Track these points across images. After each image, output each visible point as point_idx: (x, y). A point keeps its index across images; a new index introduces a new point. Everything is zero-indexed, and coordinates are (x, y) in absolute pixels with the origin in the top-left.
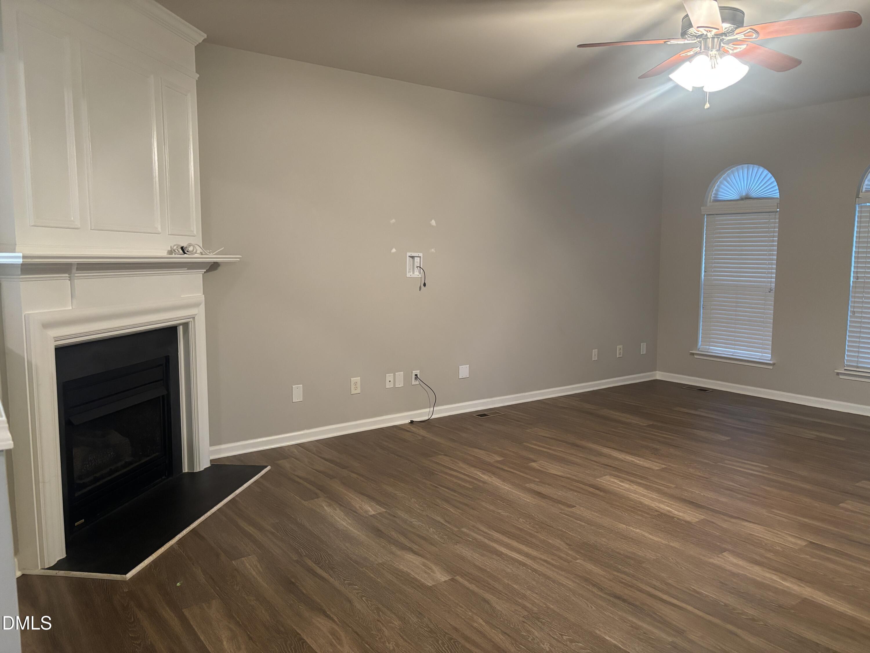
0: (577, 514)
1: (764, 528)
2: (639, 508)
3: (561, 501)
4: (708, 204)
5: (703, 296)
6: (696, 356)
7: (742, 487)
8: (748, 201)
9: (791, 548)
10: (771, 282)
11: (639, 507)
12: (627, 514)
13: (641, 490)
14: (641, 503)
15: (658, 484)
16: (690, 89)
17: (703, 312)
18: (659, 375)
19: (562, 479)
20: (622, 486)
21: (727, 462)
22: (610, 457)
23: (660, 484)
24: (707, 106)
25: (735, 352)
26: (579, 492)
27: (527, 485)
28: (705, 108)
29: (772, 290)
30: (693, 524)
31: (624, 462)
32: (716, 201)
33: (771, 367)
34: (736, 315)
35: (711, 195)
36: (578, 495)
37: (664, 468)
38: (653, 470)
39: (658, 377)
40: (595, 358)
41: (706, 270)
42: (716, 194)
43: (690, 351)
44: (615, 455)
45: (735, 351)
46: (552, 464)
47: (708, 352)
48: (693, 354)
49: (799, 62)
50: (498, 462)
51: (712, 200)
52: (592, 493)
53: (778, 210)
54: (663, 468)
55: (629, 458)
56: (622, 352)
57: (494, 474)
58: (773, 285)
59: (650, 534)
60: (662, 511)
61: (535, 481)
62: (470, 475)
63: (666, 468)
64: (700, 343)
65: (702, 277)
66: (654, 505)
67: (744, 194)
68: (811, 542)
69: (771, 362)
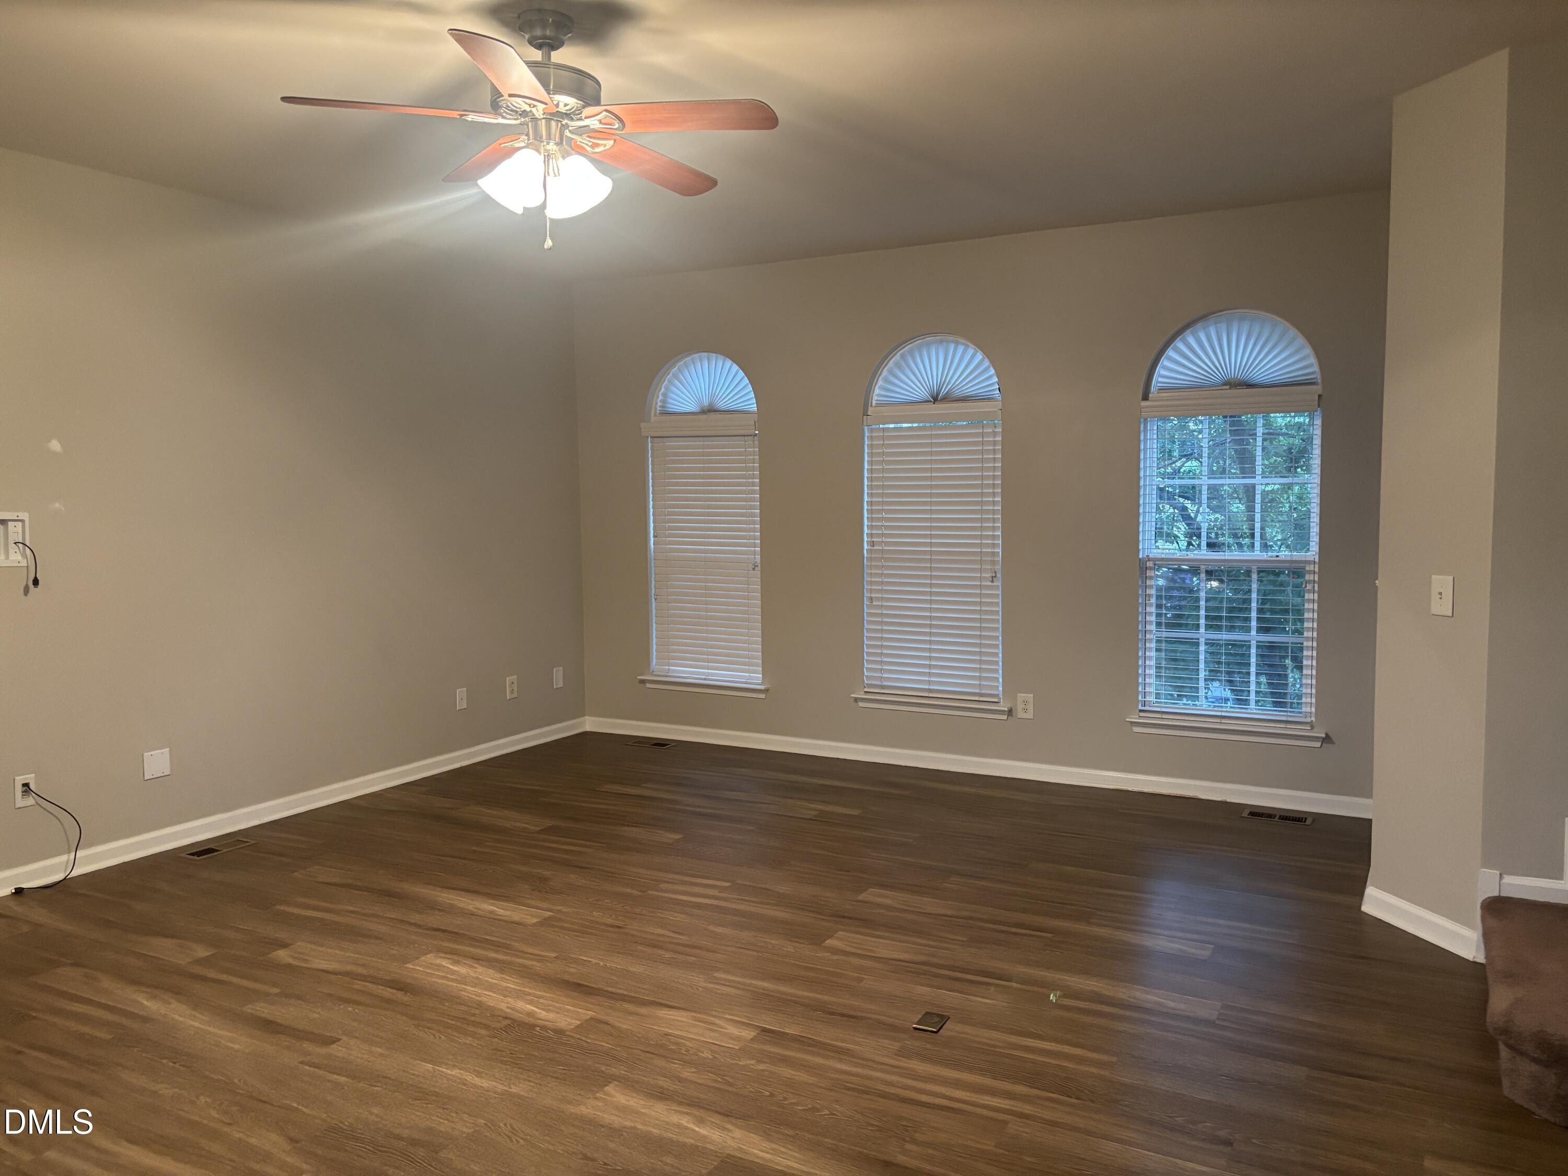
0: (338, 1057)
1: (692, 1016)
2: (473, 1019)
3: (312, 1033)
4: (653, 419)
5: (655, 577)
6: (648, 685)
7: (677, 936)
8: (712, 416)
9: (727, 1050)
10: (755, 553)
11: (474, 1015)
12: (443, 1037)
13: (489, 975)
14: (480, 1005)
15: (527, 955)
16: (520, 211)
17: (656, 606)
18: (590, 724)
19: (332, 977)
20: (454, 972)
21: (663, 886)
22: (450, 910)
23: (531, 956)
24: (549, 243)
25: (709, 674)
26: (360, 1004)
27: (248, 1009)
28: (546, 247)
29: (757, 566)
30: (568, 1033)
31: (474, 917)
32: (665, 413)
33: (763, 696)
34: (707, 610)
35: (657, 404)
36: (354, 1010)
37: (549, 917)
38: (524, 925)
39: (588, 728)
40: (461, 704)
41: (656, 534)
42: (664, 402)
43: (638, 677)
44: (461, 905)
45: (710, 671)
46: (322, 945)
47: (667, 676)
48: (643, 682)
49: (713, 183)
50: (199, 962)
51: (658, 412)
52: (388, 1001)
53: (757, 432)
54: (545, 919)
55: (486, 906)
56: (515, 687)
57: (177, 993)
58: (758, 557)
59: (479, 1074)
60: (517, 1016)
61: (268, 994)
62: (120, 1006)
63: (550, 918)
64: (654, 662)
65: (650, 546)
66: (502, 1004)
67: (706, 403)
68: (764, 1030)
69: (762, 687)
